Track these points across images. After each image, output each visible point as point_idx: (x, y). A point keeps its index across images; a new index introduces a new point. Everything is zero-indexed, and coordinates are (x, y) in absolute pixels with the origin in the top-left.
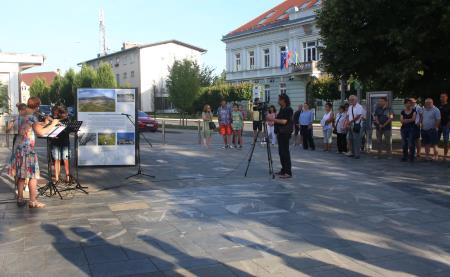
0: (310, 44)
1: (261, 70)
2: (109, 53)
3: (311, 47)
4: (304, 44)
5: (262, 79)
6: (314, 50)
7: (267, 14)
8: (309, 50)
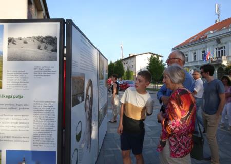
0: (220, 48)
1: (191, 62)
2: (124, 58)
3: (221, 50)
4: (216, 49)
5: (192, 66)
6: (222, 51)
7: (195, 36)
8: (219, 52)
